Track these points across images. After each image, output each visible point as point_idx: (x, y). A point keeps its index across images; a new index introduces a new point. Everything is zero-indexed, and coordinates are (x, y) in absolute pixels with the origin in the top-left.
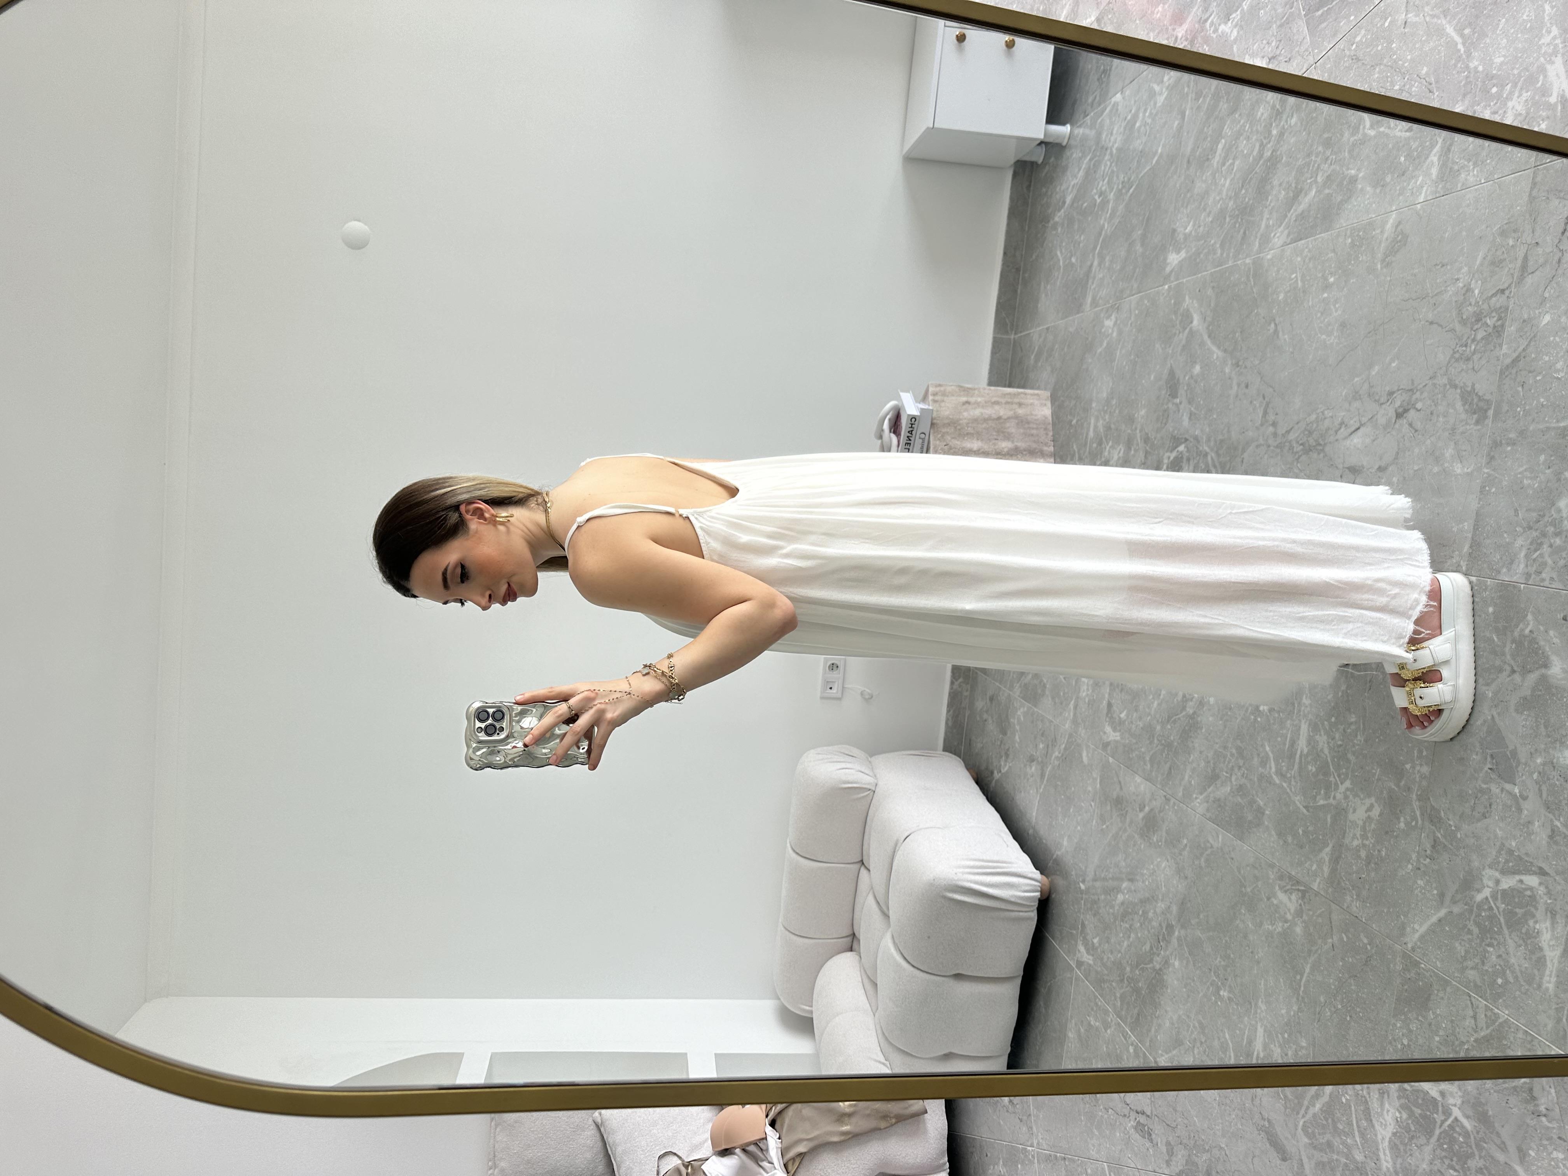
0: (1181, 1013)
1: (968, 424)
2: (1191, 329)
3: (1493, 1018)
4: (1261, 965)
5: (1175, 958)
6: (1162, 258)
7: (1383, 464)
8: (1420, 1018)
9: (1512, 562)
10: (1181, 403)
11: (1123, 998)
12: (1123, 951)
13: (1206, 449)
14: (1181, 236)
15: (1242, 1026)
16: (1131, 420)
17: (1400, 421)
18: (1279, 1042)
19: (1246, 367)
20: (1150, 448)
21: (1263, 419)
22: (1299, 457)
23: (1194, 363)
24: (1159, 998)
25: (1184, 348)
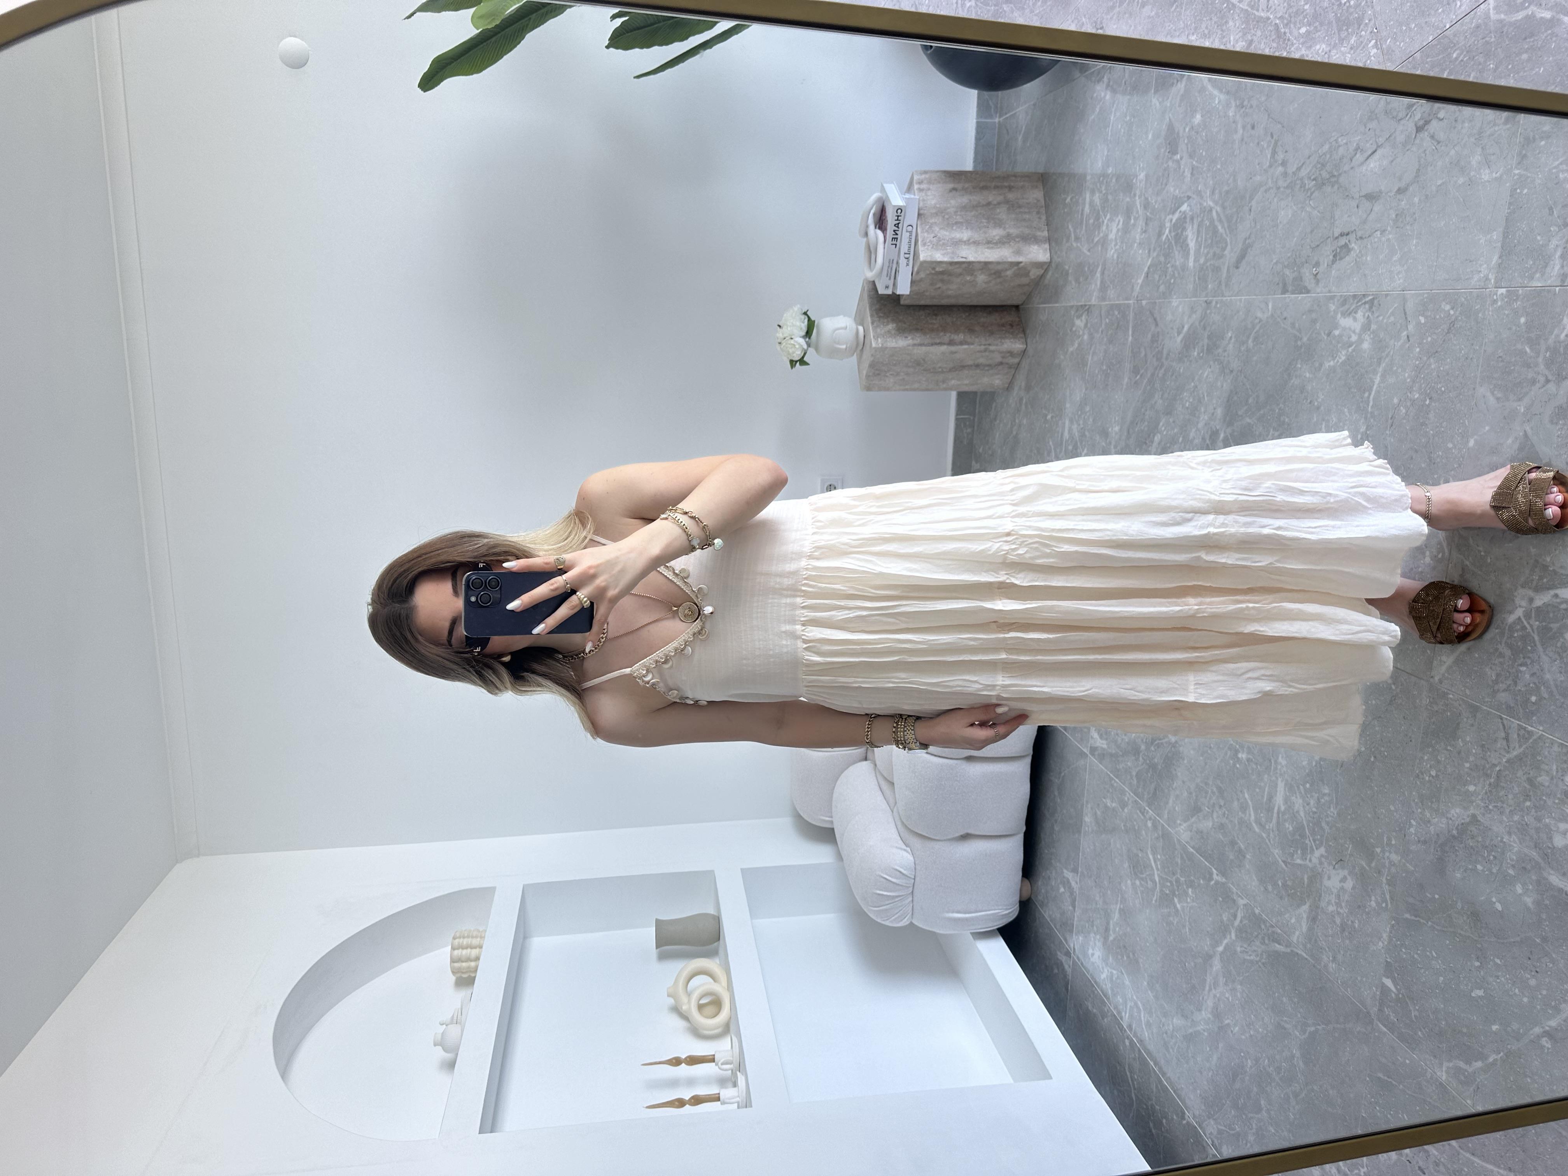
0: (1198, 780)
1: (956, 212)
3: (1527, 736)
7: (1403, 185)
8: (1449, 748)
9: (1546, 267)
10: (1181, 158)
11: (1138, 775)
13: (1211, 204)
15: (1262, 784)
16: (1129, 188)
17: (1421, 135)
18: (1300, 793)
19: (1251, 107)
20: (1151, 213)
21: (1272, 160)
22: (1312, 194)
23: (1194, 112)
24: (1176, 770)
25: (1182, 98)
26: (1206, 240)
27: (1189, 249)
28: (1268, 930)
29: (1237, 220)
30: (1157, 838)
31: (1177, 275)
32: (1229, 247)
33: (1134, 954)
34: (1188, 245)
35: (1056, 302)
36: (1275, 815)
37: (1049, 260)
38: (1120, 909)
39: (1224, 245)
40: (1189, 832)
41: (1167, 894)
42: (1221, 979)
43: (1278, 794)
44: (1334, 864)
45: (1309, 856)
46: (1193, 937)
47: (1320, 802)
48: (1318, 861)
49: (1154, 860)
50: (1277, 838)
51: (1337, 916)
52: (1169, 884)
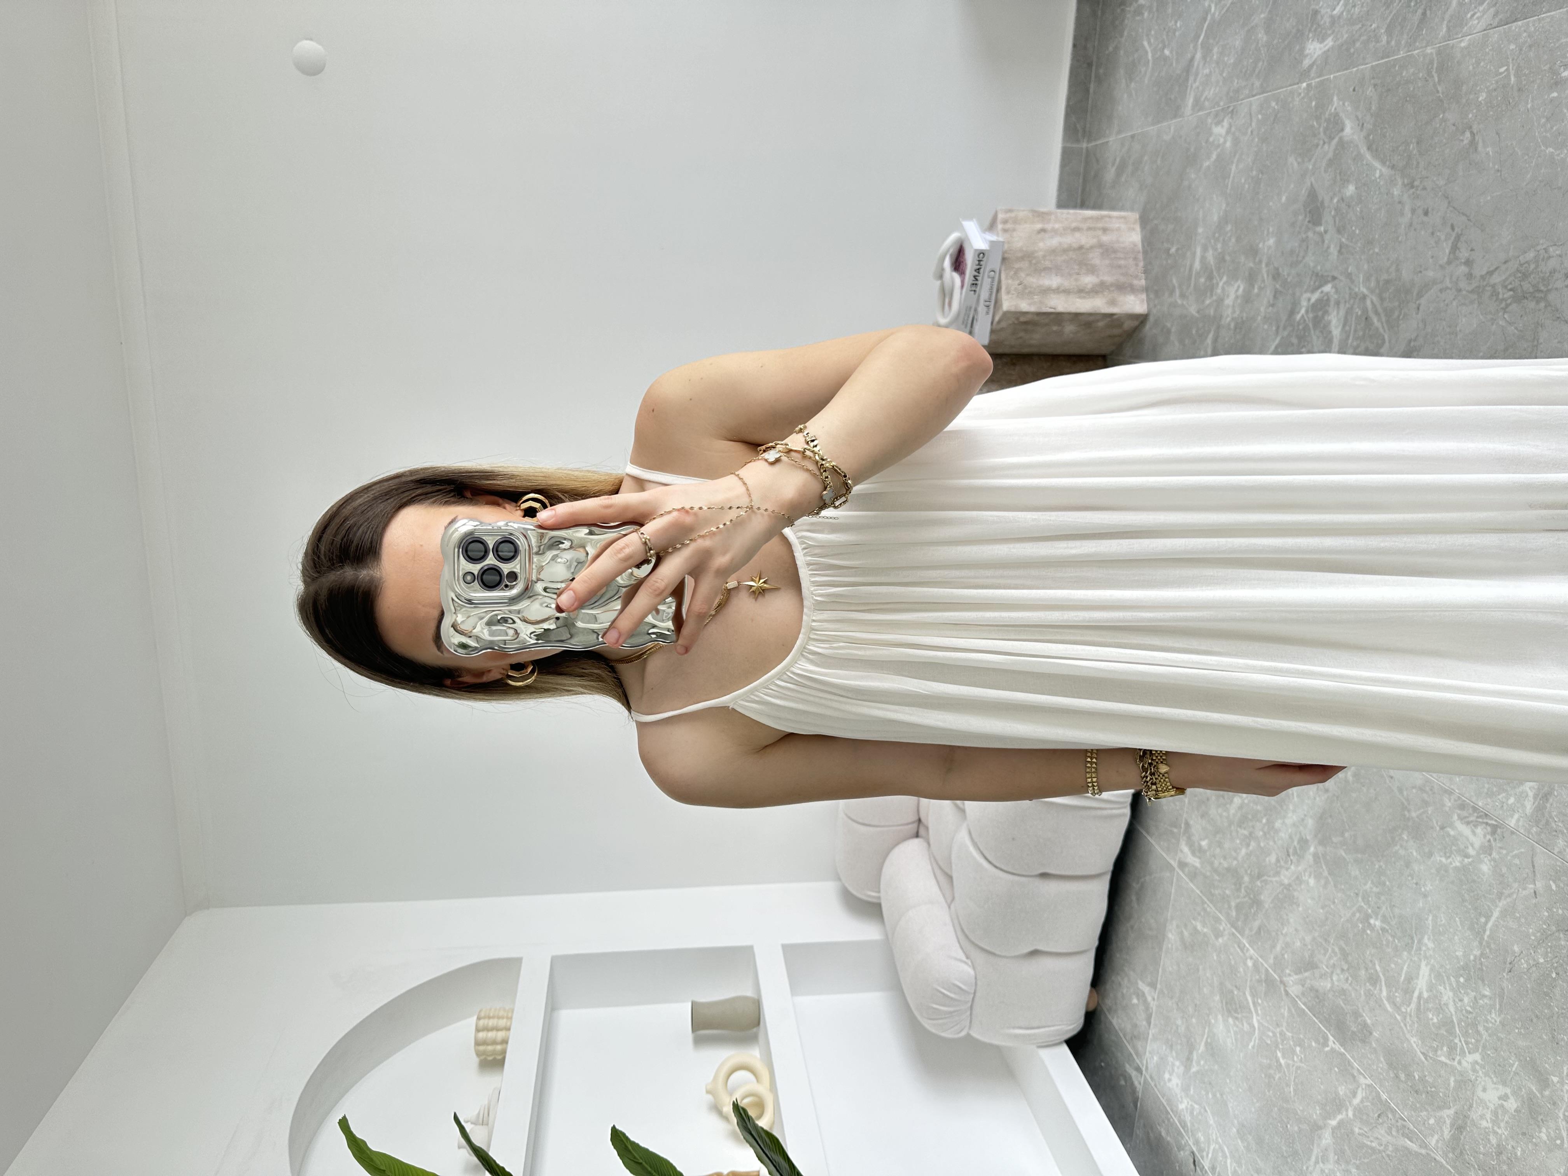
0: (1316, 934)
1: (1044, 257)
2: (1341, 139)
4: (1430, 899)
5: (1310, 876)
6: (1297, 48)
10: (1326, 232)
11: (1238, 907)
12: (1239, 859)
13: (1365, 291)
14: (1327, 20)
15: (1400, 961)
16: (1253, 252)
18: (1451, 984)
19: (1424, 189)
20: (1281, 286)
21: (1452, 256)
22: (1507, 306)
23: (1345, 181)
24: (1287, 915)
25: (1330, 163)
26: (1355, 331)
27: (1332, 338)
28: (1397, 1121)
30: (1259, 982)
32: (1387, 344)
33: (1221, 1095)
34: (1330, 332)
36: (1415, 999)
37: (1146, 312)
38: (1207, 1041)
39: (1380, 342)
40: (1300, 987)
41: (1267, 1044)
42: (1332, 1155)
43: (1420, 977)
44: (1493, 1076)
45: (1458, 1058)
46: (1298, 1099)
47: (1477, 1002)
48: (1470, 1066)
49: (1254, 1003)
50: (1416, 1026)
51: (1491, 1134)
52: (1271, 1034)
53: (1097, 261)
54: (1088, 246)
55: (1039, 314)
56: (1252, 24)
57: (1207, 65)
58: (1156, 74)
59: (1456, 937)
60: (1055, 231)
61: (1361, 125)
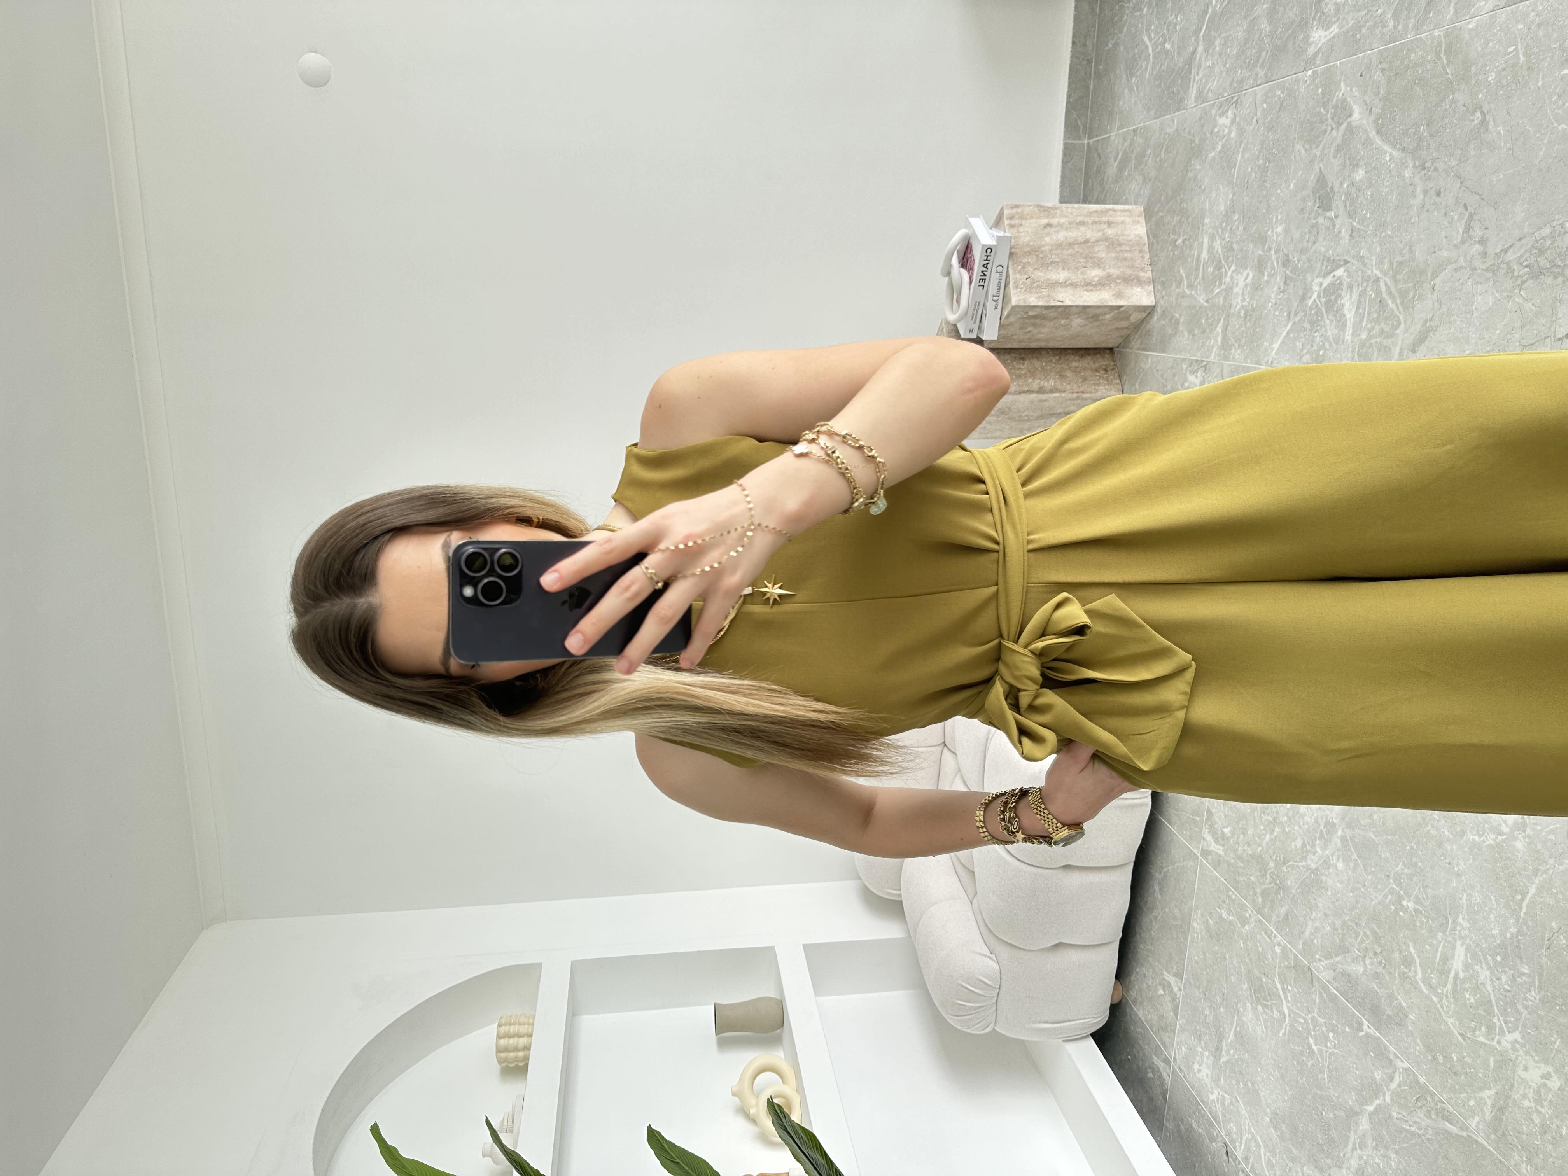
0: (1347, 918)
1: (1051, 251)
2: (1349, 123)
4: (1463, 878)
5: (1338, 859)
6: (1302, 36)
10: (1336, 217)
11: (1264, 894)
12: (1264, 844)
13: (1378, 273)
14: (1331, 7)
15: (1434, 942)
16: (1262, 239)
18: (1487, 963)
19: (1436, 170)
20: (1291, 272)
21: (1466, 236)
22: (1524, 282)
23: (1355, 166)
24: (1315, 899)
25: (1339, 148)
26: (1369, 313)
27: (1345, 322)
28: (1436, 1104)
29: (1413, 298)
30: (1288, 968)
31: (1328, 347)
32: (1402, 325)
33: (1253, 1084)
34: (1344, 316)
35: (1163, 351)
36: (1451, 980)
37: (1154, 304)
38: (1236, 1031)
39: (1395, 323)
40: (1331, 971)
41: (1299, 1031)
42: (1370, 1141)
43: (1456, 957)
44: (1534, 1055)
45: (1497, 1037)
46: (1333, 1086)
47: (1515, 980)
48: (1509, 1046)
49: (1283, 989)
50: (1452, 1006)
51: (1535, 1114)
52: (1302, 1021)
53: (1103, 255)
54: (1093, 240)
55: (1046, 308)
56: (1255, 15)
57: (1209, 56)
58: (1157, 68)
59: (1492, 916)
60: (1060, 225)
61: (1369, 108)
